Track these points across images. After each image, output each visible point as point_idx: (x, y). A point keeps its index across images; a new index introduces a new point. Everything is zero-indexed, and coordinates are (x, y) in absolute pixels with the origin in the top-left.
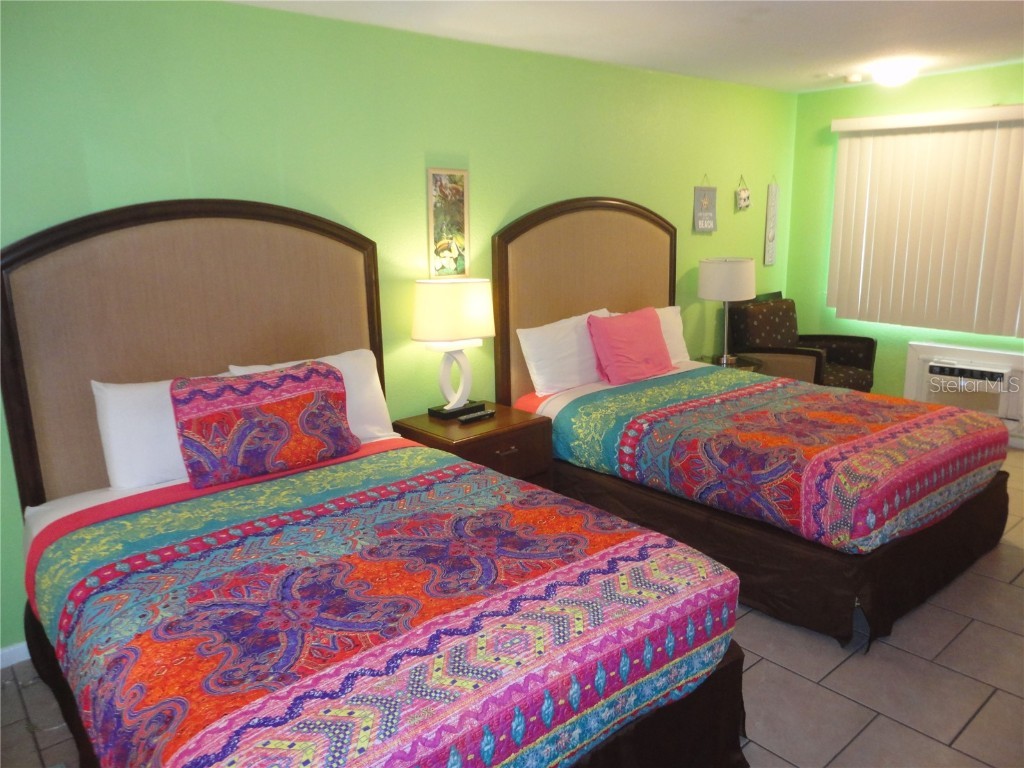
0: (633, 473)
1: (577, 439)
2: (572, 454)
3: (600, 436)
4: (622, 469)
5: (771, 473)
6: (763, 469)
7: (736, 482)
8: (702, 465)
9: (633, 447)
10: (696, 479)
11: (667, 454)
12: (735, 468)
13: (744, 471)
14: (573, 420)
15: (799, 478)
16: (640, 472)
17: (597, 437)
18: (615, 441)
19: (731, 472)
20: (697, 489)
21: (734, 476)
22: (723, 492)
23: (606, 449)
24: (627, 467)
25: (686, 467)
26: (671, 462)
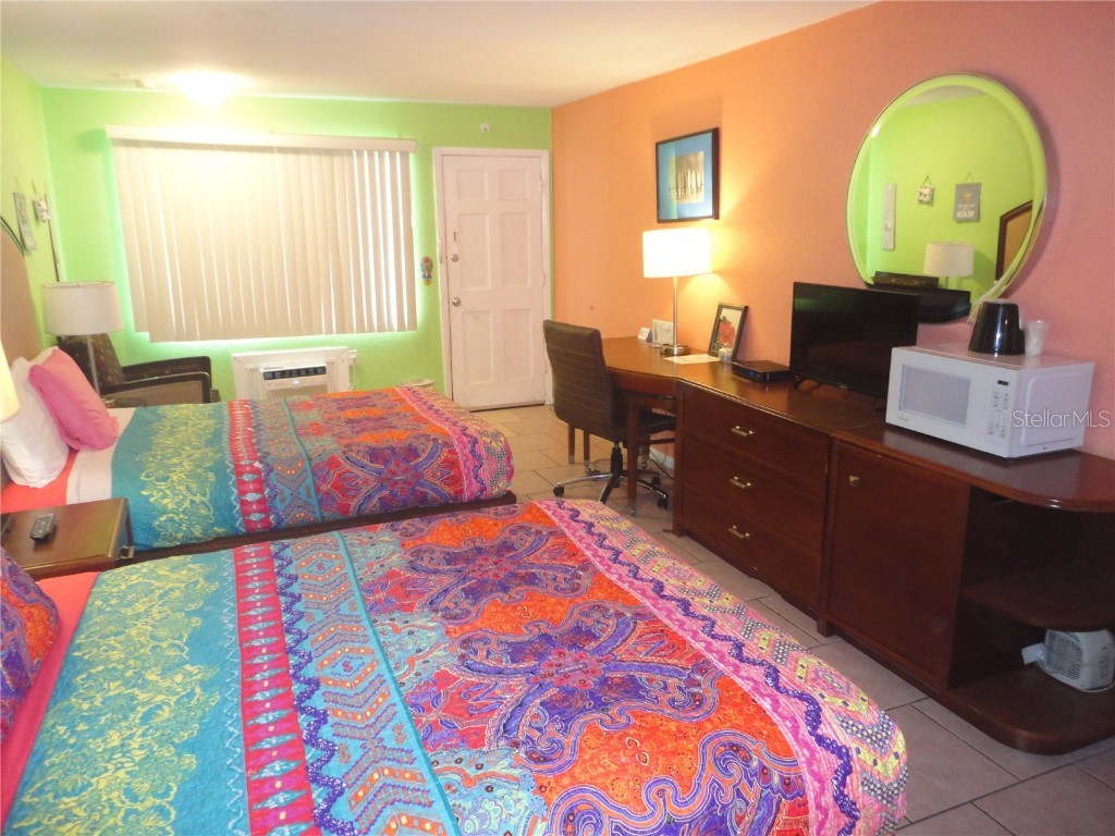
0: (266, 520)
1: (164, 513)
2: (157, 536)
3: (204, 495)
4: (248, 523)
5: (428, 458)
6: (419, 456)
7: (398, 478)
8: (357, 477)
9: (260, 491)
10: (352, 493)
11: (309, 481)
12: (392, 466)
13: (403, 465)
14: (144, 493)
15: (453, 452)
16: (277, 514)
17: (198, 498)
18: (230, 493)
19: (390, 472)
20: (354, 504)
21: (394, 473)
22: (385, 493)
23: (217, 508)
24: (255, 517)
25: (337, 487)
26: (317, 489)
